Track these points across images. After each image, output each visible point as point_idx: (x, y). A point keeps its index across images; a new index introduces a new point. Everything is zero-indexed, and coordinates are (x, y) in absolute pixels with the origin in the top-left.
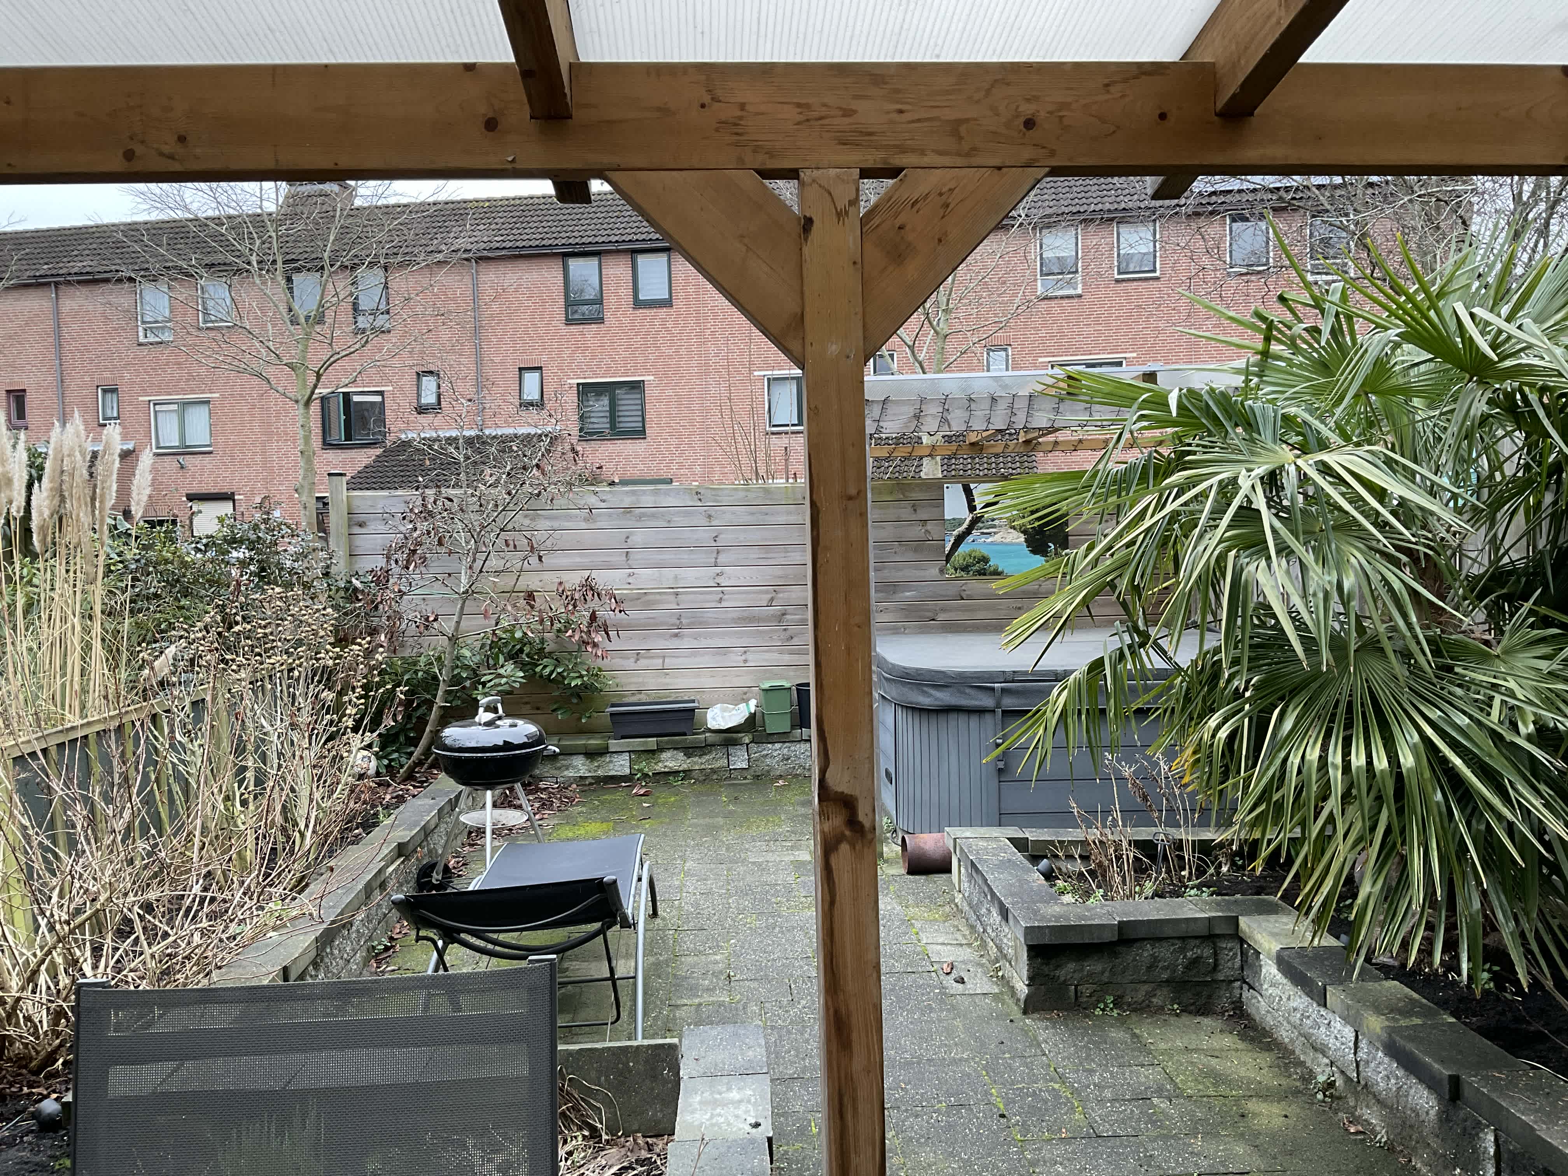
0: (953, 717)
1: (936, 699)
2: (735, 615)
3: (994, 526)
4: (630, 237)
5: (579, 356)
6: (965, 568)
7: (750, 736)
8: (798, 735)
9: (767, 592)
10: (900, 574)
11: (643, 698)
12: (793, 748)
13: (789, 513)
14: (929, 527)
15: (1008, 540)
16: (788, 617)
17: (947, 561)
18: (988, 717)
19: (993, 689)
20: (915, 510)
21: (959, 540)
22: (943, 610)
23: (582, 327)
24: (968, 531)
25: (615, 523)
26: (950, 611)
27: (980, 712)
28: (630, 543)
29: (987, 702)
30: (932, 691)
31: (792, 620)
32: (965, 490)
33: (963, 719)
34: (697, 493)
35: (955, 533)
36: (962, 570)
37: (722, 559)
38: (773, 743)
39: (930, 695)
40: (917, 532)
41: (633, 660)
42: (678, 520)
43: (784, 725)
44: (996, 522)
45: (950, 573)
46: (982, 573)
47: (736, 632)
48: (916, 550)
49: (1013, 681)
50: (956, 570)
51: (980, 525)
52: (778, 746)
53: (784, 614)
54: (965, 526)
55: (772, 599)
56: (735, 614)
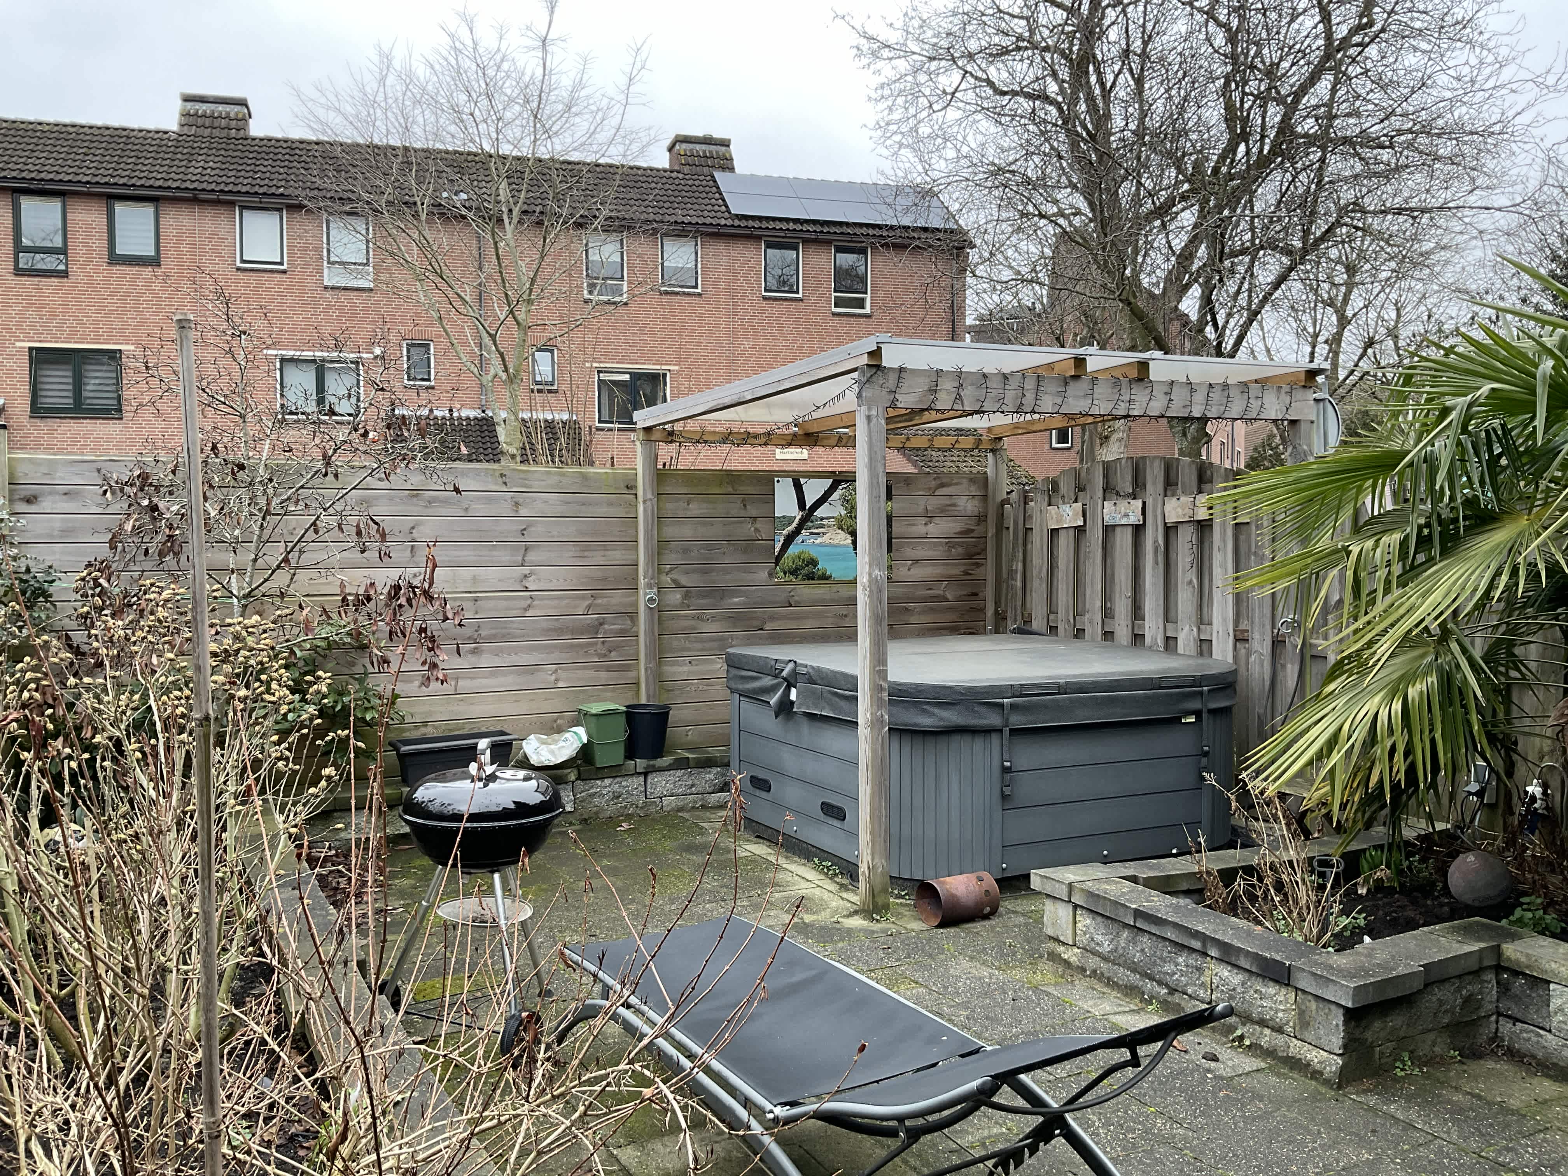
0: (956, 738)
1: (941, 719)
2: (545, 625)
3: (822, 526)
4: (106, 179)
5: (32, 314)
6: (794, 572)
7: (576, 772)
8: (632, 767)
9: (583, 598)
10: (728, 577)
11: (430, 732)
12: (624, 783)
13: (610, 504)
14: (758, 525)
15: (836, 542)
16: (606, 627)
17: (777, 564)
18: (995, 738)
19: (1002, 705)
20: (745, 506)
21: (789, 540)
22: (772, 618)
23: (37, 279)
24: (797, 532)
25: (394, 509)
26: (778, 619)
27: (986, 732)
28: (416, 534)
29: (993, 719)
30: (936, 711)
31: (611, 631)
32: (795, 485)
33: (966, 739)
34: (502, 475)
35: (785, 532)
36: (792, 573)
37: (531, 557)
38: (602, 779)
39: (932, 715)
40: (748, 529)
41: (417, 683)
42: (479, 508)
43: (617, 756)
44: (825, 522)
45: (780, 578)
46: (811, 577)
47: (547, 646)
48: (745, 551)
49: (1021, 696)
50: (785, 573)
51: (809, 524)
52: (607, 782)
53: (601, 624)
54: (794, 525)
55: (589, 607)
56: (544, 623)
